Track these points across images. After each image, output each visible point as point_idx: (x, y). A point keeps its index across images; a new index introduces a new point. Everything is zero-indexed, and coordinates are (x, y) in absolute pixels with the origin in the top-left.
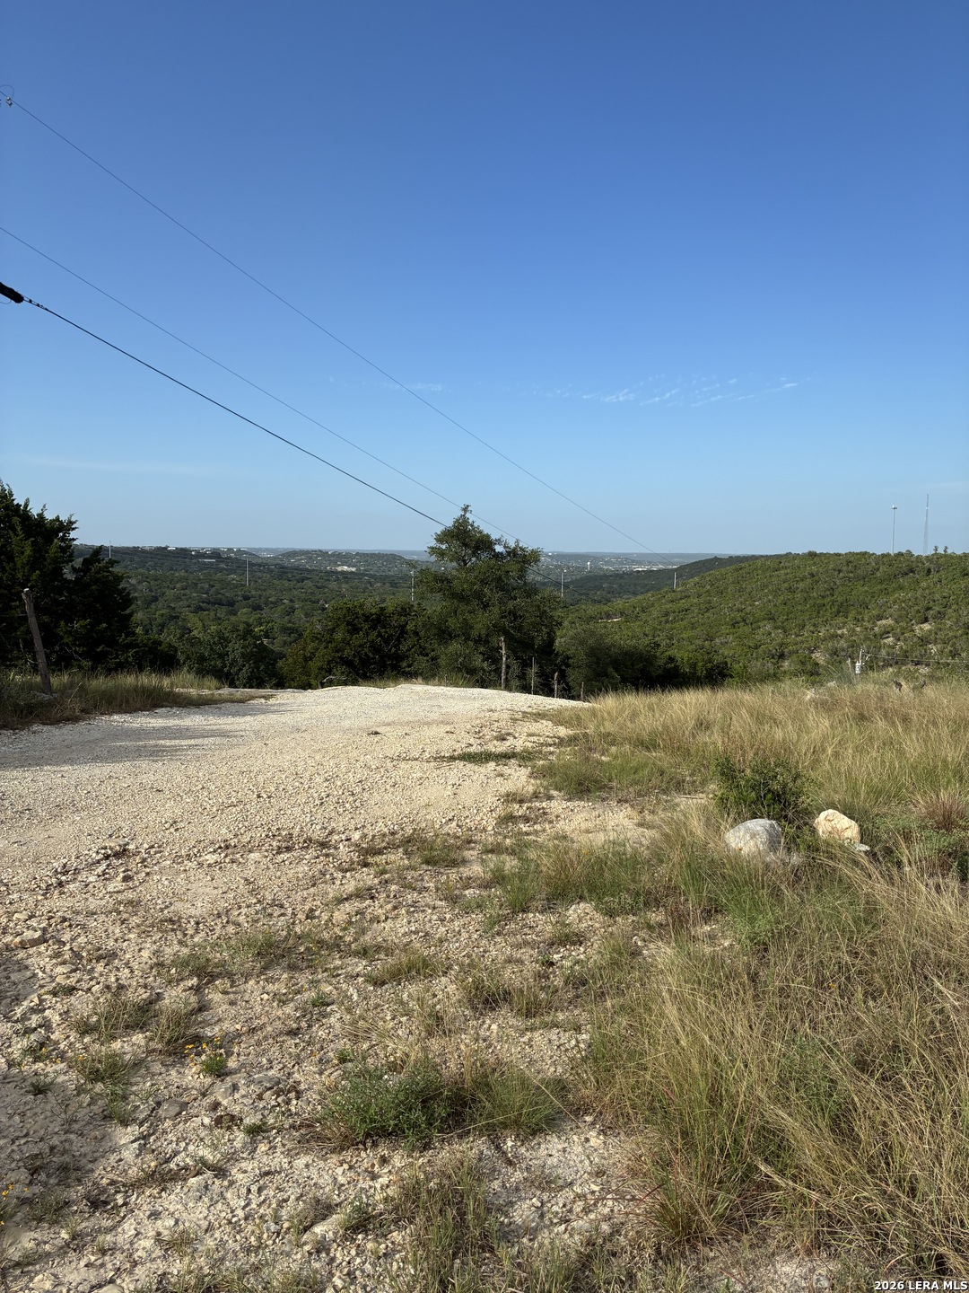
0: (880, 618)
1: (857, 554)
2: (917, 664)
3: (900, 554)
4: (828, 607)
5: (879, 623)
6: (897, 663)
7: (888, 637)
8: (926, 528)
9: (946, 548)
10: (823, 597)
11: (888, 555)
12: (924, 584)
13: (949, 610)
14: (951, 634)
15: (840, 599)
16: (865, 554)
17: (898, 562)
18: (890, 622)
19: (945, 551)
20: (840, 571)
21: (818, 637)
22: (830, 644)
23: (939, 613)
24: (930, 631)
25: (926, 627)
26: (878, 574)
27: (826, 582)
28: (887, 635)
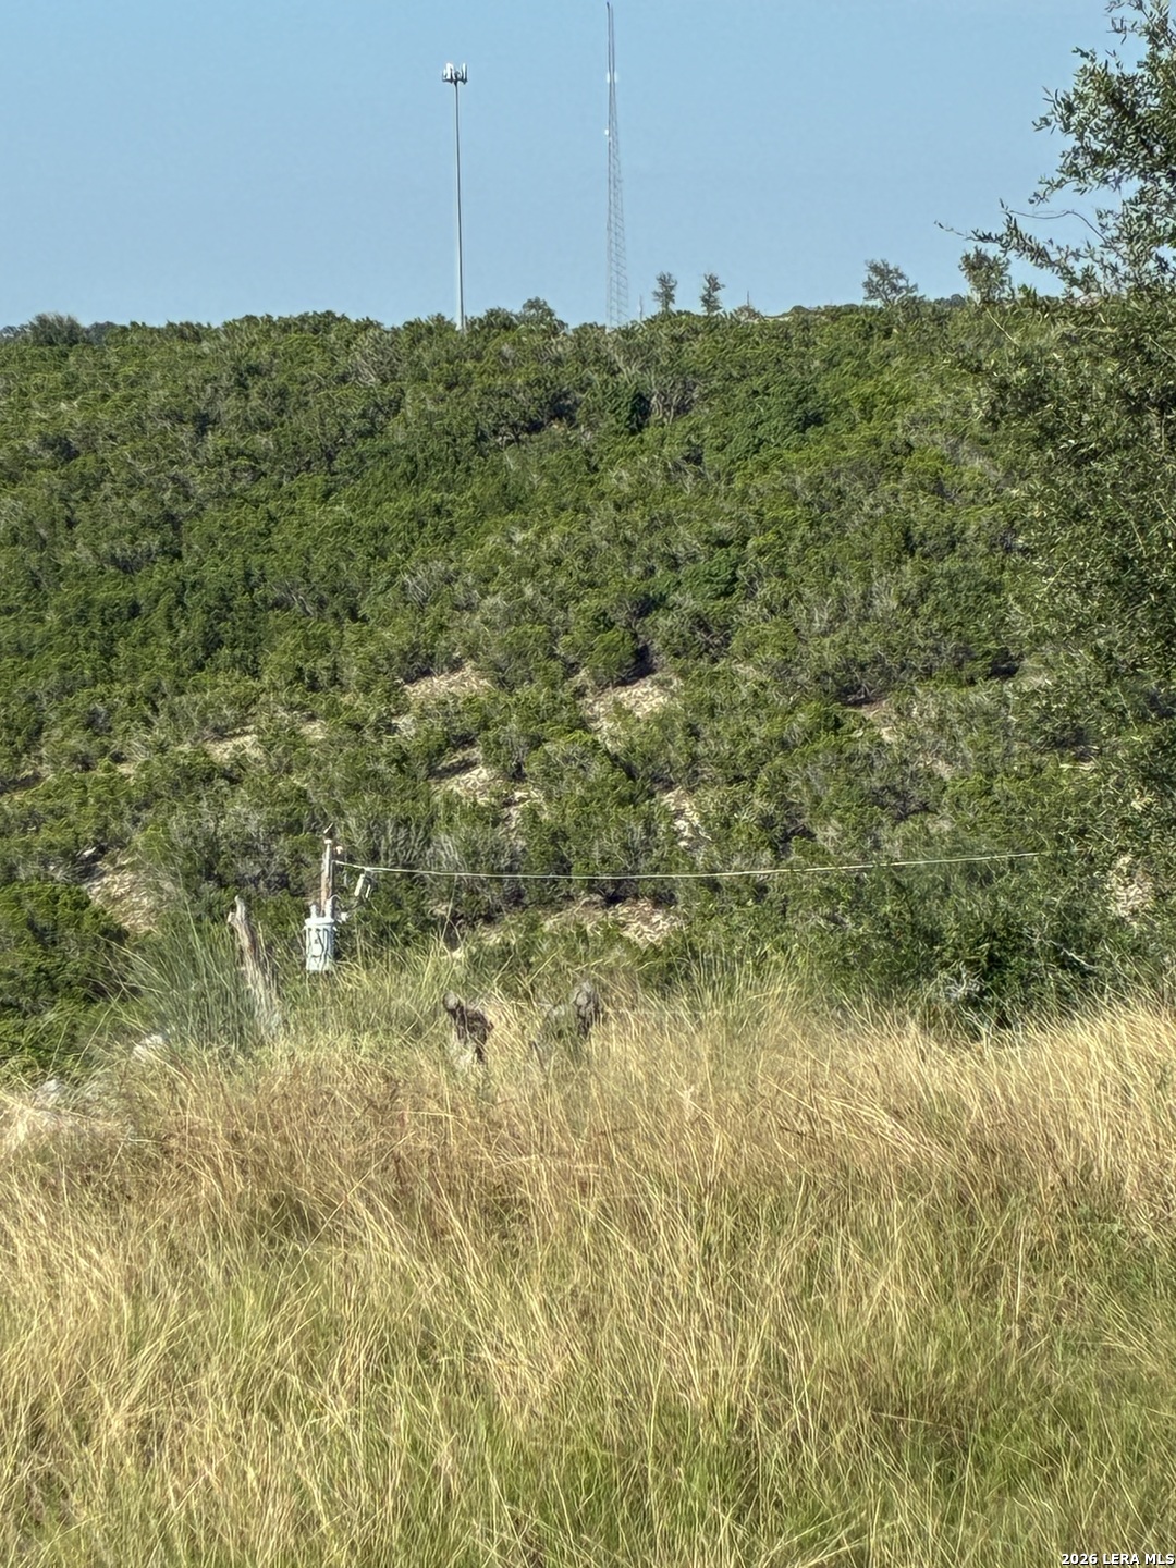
0: (420, 665)
1: (286, 326)
2: (612, 900)
3: (498, 323)
4: (157, 620)
5: (418, 691)
6: (516, 898)
7: (467, 766)
8: (614, 182)
9: (714, 285)
10: (126, 567)
11: (440, 327)
12: (619, 478)
13: (750, 609)
14: (761, 732)
15: (214, 573)
16: (324, 323)
17: (488, 363)
18: (468, 683)
19: (709, 302)
20: (203, 423)
21: (113, 785)
22: (178, 823)
23: (701, 622)
24: (663, 721)
25: (646, 698)
26: (397, 432)
27: (134, 483)
28: (459, 755)
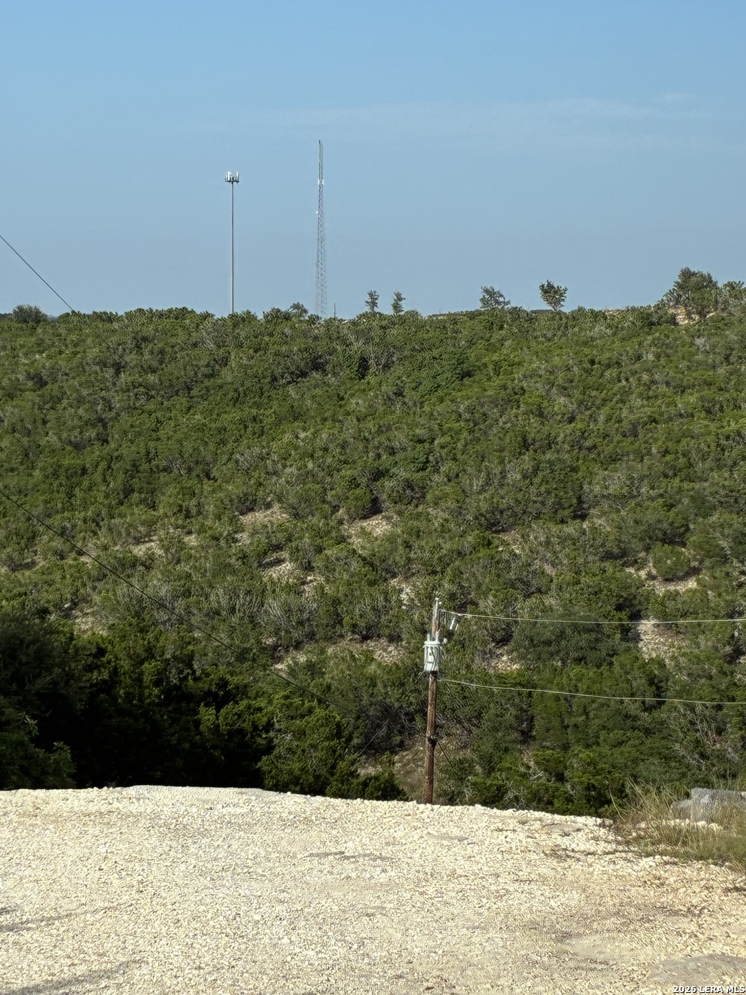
0: (248, 504)
1: (161, 315)
2: (365, 638)
3: (277, 317)
4: (98, 477)
5: (247, 519)
6: (311, 636)
7: (279, 562)
8: (321, 240)
9: (399, 298)
10: (78, 447)
11: (248, 318)
12: (357, 403)
13: (436, 478)
14: (447, 546)
15: (129, 452)
16: (183, 313)
17: (276, 338)
18: (277, 515)
19: (396, 307)
20: (118, 368)
21: (80, 568)
22: (122, 589)
23: (409, 485)
24: (391, 539)
25: (379, 526)
26: (227, 375)
27: (80, 401)
28: (275, 555)
